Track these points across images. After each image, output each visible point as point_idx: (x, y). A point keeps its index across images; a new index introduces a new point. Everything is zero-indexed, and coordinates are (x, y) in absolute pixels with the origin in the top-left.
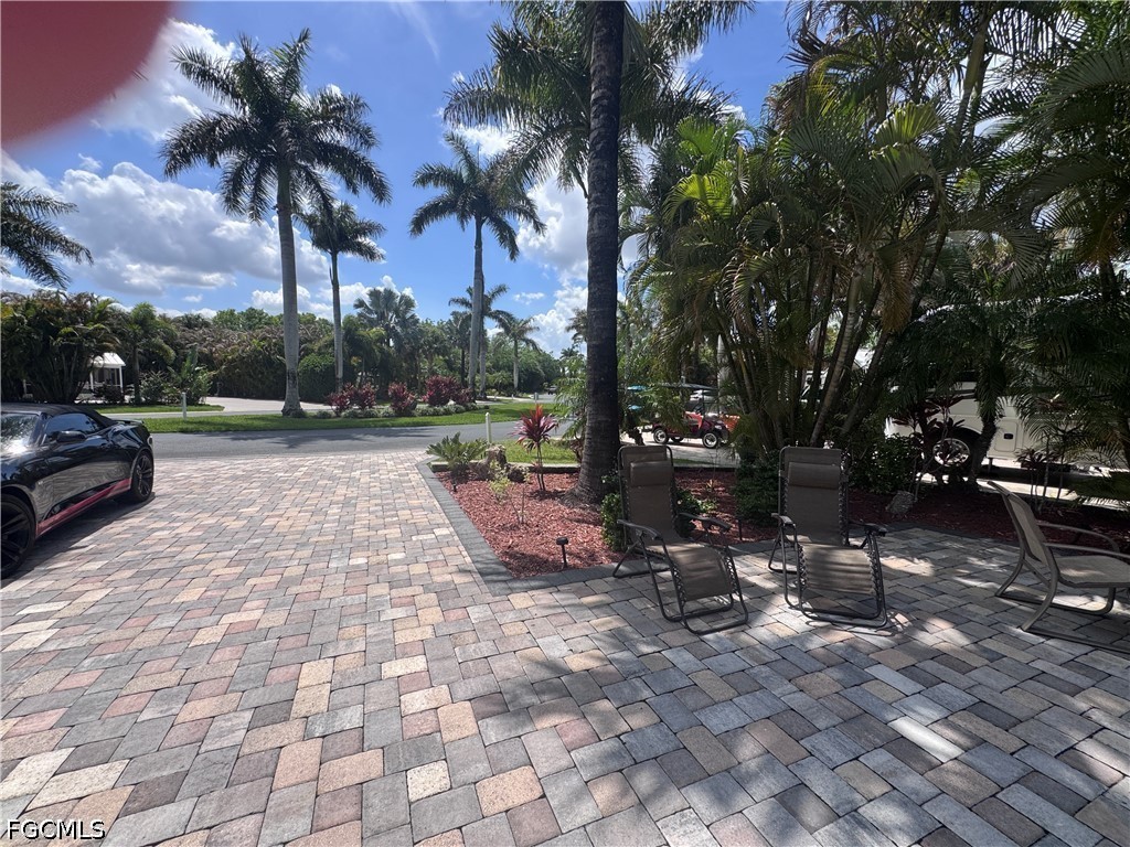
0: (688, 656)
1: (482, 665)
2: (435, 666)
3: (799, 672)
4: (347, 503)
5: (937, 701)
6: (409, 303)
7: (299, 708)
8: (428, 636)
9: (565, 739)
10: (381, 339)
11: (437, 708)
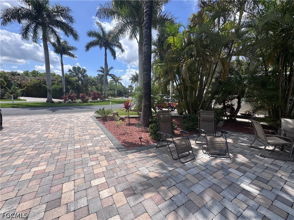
0: (182, 170)
1: (123, 178)
2: (109, 180)
3: (212, 172)
4: (71, 128)
5: (248, 177)
6: (85, 71)
7: (64, 201)
8: (105, 170)
9: (155, 201)
10: (77, 81)
11: (112, 195)
